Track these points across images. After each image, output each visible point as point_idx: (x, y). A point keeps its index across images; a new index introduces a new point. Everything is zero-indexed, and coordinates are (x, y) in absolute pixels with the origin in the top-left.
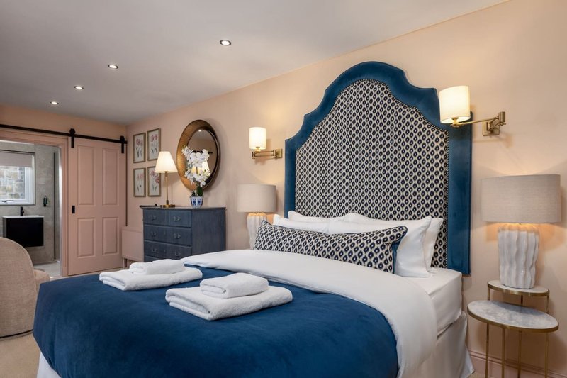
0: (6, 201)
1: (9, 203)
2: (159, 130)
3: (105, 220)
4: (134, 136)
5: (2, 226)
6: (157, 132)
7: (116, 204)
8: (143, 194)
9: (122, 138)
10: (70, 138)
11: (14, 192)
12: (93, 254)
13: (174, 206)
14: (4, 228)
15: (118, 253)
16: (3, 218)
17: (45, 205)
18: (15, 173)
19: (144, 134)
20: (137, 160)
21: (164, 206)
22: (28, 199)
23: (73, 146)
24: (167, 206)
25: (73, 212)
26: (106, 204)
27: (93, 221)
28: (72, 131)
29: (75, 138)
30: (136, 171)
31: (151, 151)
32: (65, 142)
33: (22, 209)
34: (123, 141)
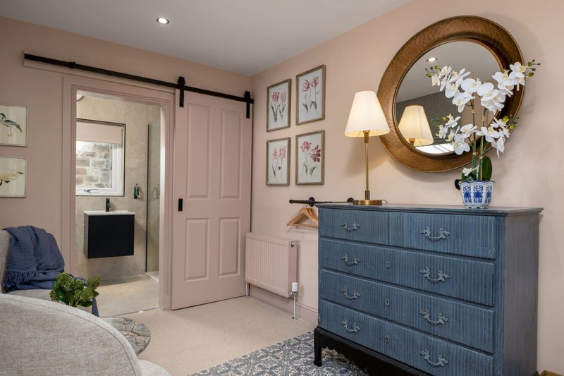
0: (88, 191)
1: (93, 193)
2: (323, 67)
3: (222, 221)
4: (268, 88)
5: (83, 225)
6: (319, 73)
7: (238, 197)
8: (285, 182)
9: (247, 94)
10: (178, 91)
11: (99, 182)
12: (205, 276)
13: (379, 202)
14: (85, 227)
15: (239, 274)
16: (85, 214)
17: (136, 197)
18: (100, 162)
19: (290, 81)
20: (272, 125)
21: (363, 202)
22: (115, 188)
23: (182, 105)
24: (367, 202)
25: (180, 208)
26: (225, 197)
27: (207, 223)
28: (181, 80)
29: (185, 92)
30: (270, 144)
31: (301, 108)
32: (171, 96)
33: (108, 201)
34: (248, 99)
